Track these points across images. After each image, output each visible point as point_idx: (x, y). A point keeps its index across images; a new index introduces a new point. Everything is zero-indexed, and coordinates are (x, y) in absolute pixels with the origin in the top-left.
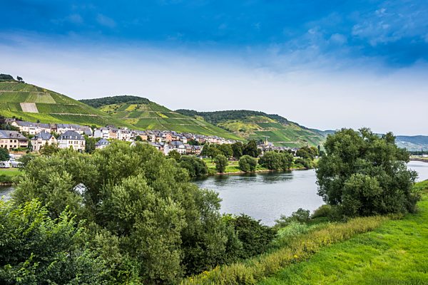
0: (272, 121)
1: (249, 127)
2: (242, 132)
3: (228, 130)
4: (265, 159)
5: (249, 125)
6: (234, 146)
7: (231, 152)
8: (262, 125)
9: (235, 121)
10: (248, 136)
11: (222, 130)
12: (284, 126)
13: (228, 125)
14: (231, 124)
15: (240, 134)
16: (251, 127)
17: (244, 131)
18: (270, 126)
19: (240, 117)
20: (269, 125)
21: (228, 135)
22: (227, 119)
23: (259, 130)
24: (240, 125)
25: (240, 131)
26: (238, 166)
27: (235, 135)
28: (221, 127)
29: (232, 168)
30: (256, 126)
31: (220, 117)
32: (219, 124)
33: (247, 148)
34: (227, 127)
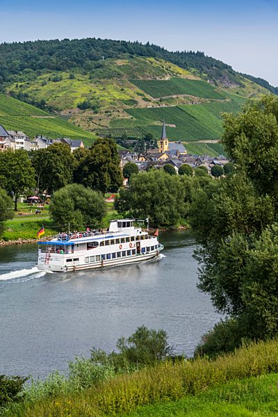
0: (184, 74)
1: (111, 93)
2: (88, 113)
3: (41, 105)
4: (135, 196)
5: (110, 88)
6: (39, 157)
7: (30, 174)
8: (152, 88)
9: (65, 75)
10: (106, 122)
11: (23, 106)
12: (221, 89)
13: (44, 87)
14: (51, 86)
15: (80, 117)
16: (117, 95)
17: (95, 109)
18: (179, 92)
19: (80, 63)
20: (175, 87)
21: (43, 121)
22: (38, 68)
23: (142, 104)
24: (80, 88)
25: (83, 107)
26: (47, 219)
27: (64, 121)
28: (19, 97)
29: (30, 225)
30: (132, 92)
31: (17, 62)
32: (13, 88)
33: (87, 162)
34: (41, 96)
